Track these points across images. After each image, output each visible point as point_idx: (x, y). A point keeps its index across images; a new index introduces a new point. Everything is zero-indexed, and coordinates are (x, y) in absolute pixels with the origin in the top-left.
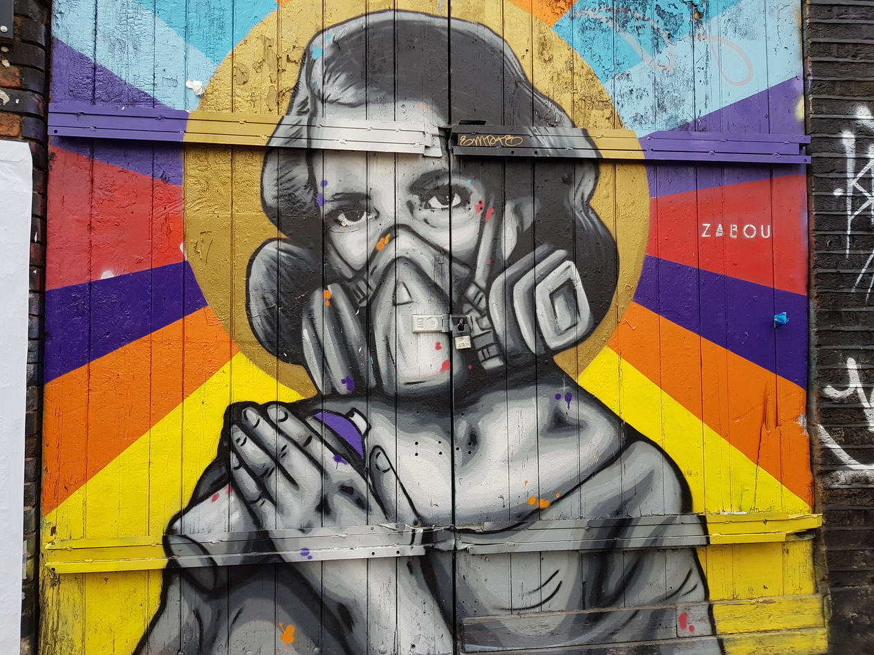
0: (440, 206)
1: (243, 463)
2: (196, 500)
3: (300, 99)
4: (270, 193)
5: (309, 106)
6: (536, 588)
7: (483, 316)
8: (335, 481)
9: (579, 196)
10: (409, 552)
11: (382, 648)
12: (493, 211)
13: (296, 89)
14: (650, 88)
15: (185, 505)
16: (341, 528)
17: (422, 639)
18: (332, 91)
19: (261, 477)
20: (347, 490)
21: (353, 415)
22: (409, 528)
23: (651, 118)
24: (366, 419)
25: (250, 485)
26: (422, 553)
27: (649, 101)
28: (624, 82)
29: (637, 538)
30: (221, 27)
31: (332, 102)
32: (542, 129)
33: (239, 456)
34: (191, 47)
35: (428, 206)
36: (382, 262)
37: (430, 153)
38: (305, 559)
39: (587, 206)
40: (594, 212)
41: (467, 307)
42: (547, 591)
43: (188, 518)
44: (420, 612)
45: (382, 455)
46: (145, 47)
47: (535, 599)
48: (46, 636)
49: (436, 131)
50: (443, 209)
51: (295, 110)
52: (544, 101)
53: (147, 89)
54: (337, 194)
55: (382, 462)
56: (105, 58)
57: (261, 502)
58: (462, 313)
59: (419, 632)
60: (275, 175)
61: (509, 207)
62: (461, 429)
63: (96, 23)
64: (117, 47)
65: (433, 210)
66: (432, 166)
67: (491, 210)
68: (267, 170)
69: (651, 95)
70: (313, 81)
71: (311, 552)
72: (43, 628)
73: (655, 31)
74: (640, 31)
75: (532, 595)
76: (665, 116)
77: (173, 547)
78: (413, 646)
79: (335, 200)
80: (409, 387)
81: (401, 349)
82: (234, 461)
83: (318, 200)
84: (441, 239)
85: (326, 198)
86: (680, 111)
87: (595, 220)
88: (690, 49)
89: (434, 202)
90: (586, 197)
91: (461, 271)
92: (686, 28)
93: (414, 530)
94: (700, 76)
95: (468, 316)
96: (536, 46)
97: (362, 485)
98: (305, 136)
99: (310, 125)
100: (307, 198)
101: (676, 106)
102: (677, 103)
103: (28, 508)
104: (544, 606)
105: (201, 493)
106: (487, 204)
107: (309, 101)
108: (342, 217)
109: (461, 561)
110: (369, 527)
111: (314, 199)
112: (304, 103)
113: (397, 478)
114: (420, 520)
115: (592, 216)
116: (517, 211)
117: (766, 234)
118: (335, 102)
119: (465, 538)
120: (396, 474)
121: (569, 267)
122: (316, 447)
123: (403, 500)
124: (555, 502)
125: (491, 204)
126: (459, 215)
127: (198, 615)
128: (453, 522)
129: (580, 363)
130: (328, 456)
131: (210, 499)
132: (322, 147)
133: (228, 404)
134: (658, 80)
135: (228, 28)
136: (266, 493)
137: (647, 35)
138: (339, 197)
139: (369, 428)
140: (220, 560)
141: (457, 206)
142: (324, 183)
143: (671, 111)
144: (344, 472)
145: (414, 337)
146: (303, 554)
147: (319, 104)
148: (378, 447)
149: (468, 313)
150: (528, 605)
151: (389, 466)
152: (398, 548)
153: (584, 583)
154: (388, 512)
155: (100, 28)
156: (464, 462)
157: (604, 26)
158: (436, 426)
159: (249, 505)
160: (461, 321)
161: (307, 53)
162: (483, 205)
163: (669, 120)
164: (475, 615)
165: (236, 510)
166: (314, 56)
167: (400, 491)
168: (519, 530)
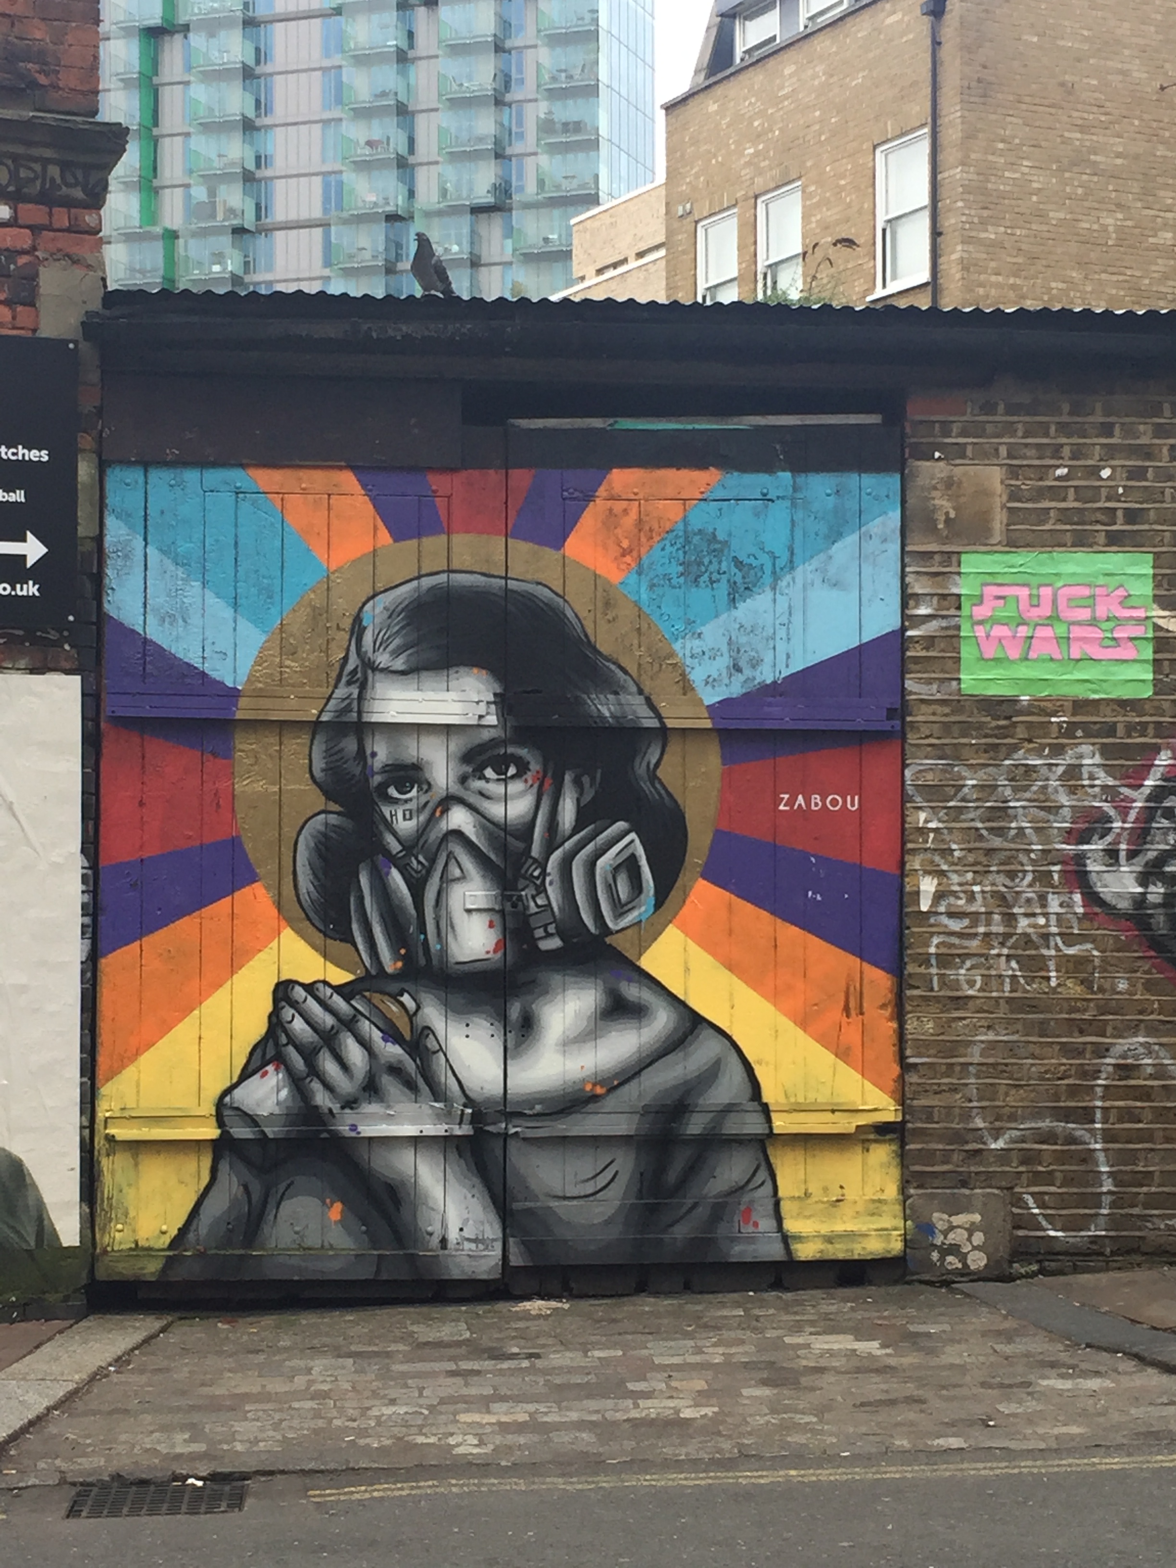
0: (495, 776)
1: (291, 1041)
2: (246, 1074)
3: (350, 667)
4: (319, 765)
5: (359, 675)
6: (590, 1176)
7: (538, 894)
8: (383, 1062)
9: (644, 764)
10: (458, 1131)
11: (430, 1229)
12: (551, 781)
13: (346, 659)
14: (725, 649)
15: (235, 1080)
16: (389, 1107)
17: (471, 1222)
18: (383, 659)
19: (309, 1054)
20: (395, 1070)
21: (402, 995)
22: (458, 1107)
23: (726, 681)
24: (415, 1000)
25: (298, 1062)
26: (471, 1133)
27: (723, 662)
28: (697, 642)
29: (695, 1126)
30: (270, 597)
31: (383, 670)
32: (602, 697)
33: (287, 1035)
34: (239, 618)
35: (482, 777)
36: (434, 835)
37: (484, 722)
38: (353, 1134)
39: (653, 777)
40: (660, 781)
41: (521, 883)
42: (602, 1181)
43: (237, 1093)
44: (469, 1196)
45: (431, 1036)
46: (195, 619)
47: (589, 1188)
48: (103, 1201)
49: (491, 698)
50: (498, 780)
51: (344, 679)
52: (607, 664)
53: (197, 663)
54: (387, 765)
55: (431, 1043)
56: (155, 633)
57: (309, 1079)
58: (516, 889)
59: (466, 1216)
60: (324, 748)
61: (568, 778)
62: (515, 1011)
63: (145, 597)
64: (167, 620)
65: (488, 780)
66: (486, 735)
67: (548, 781)
68: (316, 742)
69: (726, 655)
70: (363, 649)
71: (360, 1128)
72: (99, 1195)
73: (733, 585)
74: (715, 585)
75: (587, 1184)
76: (741, 678)
77: (226, 1119)
78: (461, 1230)
79: (386, 772)
80: (458, 967)
81: (453, 927)
82: (284, 1039)
83: (367, 772)
84: (496, 810)
85: (375, 770)
86: (758, 673)
87: (663, 792)
88: (771, 604)
89: (489, 773)
90: (652, 766)
91: (517, 845)
92: (767, 579)
93: (462, 1111)
94: (782, 633)
95: (523, 893)
96: (600, 604)
97: (410, 1066)
98: (356, 709)
99: (361, 698)
100: (357, 771)
101: (754, 667)
102: (755, 663)
103: (85, 1079)
104: (598, 1196)
105: (251, 1068)
106: (544, 777)
107: (359, 669)
108: (393, 792)
109: (513, 1146)
110: (418, 1105)
111: (363, 771)
112: (354, 672)
113: (447, 1060)
114: (469, 1101)
115: (658, 786)
116: (578, 783)
117: (853, 805)
118: (387, 671)
119: (516, 1121)
120: (445, 1055)
121: (632, 841)
122: (365, 1026)
123: (452, 1081)
124: (612, 1089)
125: (550, 774)
126: (515, 787)
127: (246, 1187)
128: (505, 1106)
129: (643, 944)
130: (377, 1035)
131: (257, 1076)
132: (373, 720)
133: (276, 981)
134: (733, 638)
135: (277, 598)
136: (314, 1071)
137: (723, 588)
138: (387, 769)
139: (418, 1008)
140: (270, 1132)
141: (513, 777)
142: (374, 754)
143: (748, 672)
144: (393, 1051)
145: (465, 915)
146: (351, 1130)
147: (370, 672)
148: (429, 1028)
149: (523, 890)
150: (582, 1194)
151: (438, 1047)
152: (446, 1127)
153: (642, 1174)
154: (437, 1093)
155: (149, 601)
156: (518, 1045)
157: (674, 582)
158: (488, 1007)
159: (297, 1083)
160: (514, 898)
161: (358, 619)
162: (540, 776)
163: (745, 682)
164: (526, 1199)
165: (284, 1087)
166: (365, 623)
167: (450, 1073)
168: (571, 1113)
